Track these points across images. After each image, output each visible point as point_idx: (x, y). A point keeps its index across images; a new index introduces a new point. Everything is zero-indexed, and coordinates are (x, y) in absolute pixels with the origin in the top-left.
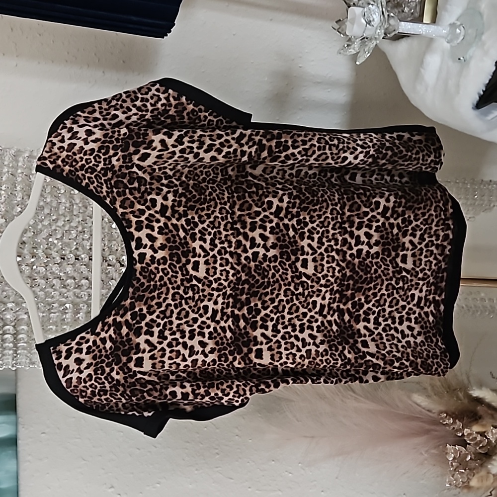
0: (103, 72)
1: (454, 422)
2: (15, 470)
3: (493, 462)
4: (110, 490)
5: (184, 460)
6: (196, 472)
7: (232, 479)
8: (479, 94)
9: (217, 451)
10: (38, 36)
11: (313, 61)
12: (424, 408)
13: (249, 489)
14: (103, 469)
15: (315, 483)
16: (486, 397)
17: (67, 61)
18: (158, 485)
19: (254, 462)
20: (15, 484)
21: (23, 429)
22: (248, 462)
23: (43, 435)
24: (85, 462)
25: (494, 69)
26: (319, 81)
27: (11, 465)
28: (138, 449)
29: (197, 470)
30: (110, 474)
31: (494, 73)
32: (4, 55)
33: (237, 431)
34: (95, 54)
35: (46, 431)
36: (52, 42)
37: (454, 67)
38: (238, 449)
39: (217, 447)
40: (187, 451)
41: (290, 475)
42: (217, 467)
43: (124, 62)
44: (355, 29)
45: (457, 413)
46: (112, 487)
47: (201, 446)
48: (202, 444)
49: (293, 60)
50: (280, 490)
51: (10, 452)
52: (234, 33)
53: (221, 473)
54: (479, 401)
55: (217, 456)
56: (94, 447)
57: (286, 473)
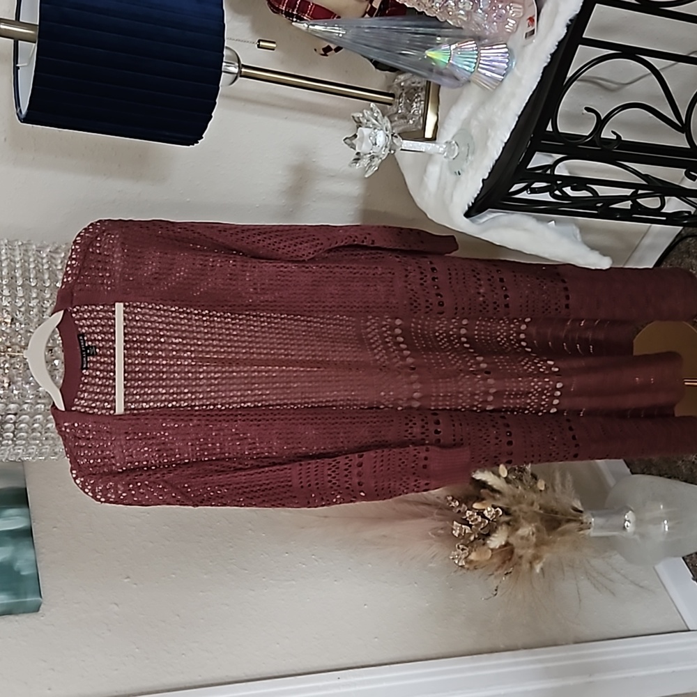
0: (119, 166)
1: (460, 505)
2: (33, 558)
3: (491, 538)
4: (126, 580)
5: (198, 552)
6: (211, 564)
7: (246, 570)
8: (468, 205)
9: (231, 544)
11: (326, 156)
13: (264, 579)
14: (118, 561)
15: (328, 573)
16: (488, 480)
18: (173, 576)
19: (267, 554)
20: (35, 571)
22: (262, 555)
23: (55, 529)
24: (99, 554)
26: (332, 174)
27: (29, 554)
28: (152, 542)
29: (211, 562)
30: (125, 566)
31: (481, 189)
32: (22, 149)
33: (250, 525)
35: (57, 526)
38: (252, 542)
39: (230, 541)
40: (200, 544)
41: (304, 566)
42: (231, 559)
44: (364, 147)
45: (463, 497)
46: (128, 577)
47: (215, 539)
49: (307, 155)
50: (293, 580)
51: (28, 542)
53: (235, 565)
54: (483, 484)
55: (231, 549)
56: (107, 540)
57: (300, 564)
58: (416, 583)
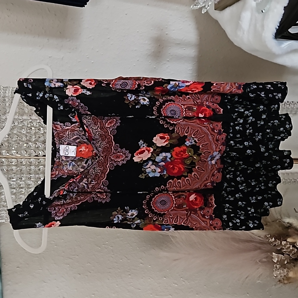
0: (48, 40)
1: (275, 241)
5: (108, 279)
6: (117, 286)
7: (140, 289)
8: (276, 28)
9: (129, 273)
10: (7, 17)
11: (174, 30)
12: (256, 235)
13: (151, 295)
14: (58, 287)
15: (192, 289)
16: (294, 223)
17: (25, 33)
18: (93, 295)
19: (153, 278)
21: (5, 265)
22: (149, 279)
23: (18, 268)
24: (46, 283)
25: (283, 12)
26: (178, 42)
28: (79, 274)
29: (117, 285)
30: (62, 290)
31: (284, 14)
33: (141, 261)
34: (43, 28)
35: (20, 266)
36: (16, 20)
37: (259, 16)
38: (143, 271)
39: (129, 271)
40: (110, 274)
41: (176, 285)
42: (130, 283)
43: (60, 33)
45: (276, 235)
47: (119, 270)
48: (120, 269)
49: (162, 30)
50: (170, 295)
52: (126, 13)
53: (132, 286)
54: (290, 226)
55: (130, 276)
56: (51, 274)
57: (174, 284)
58: (248, 293)
